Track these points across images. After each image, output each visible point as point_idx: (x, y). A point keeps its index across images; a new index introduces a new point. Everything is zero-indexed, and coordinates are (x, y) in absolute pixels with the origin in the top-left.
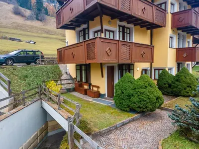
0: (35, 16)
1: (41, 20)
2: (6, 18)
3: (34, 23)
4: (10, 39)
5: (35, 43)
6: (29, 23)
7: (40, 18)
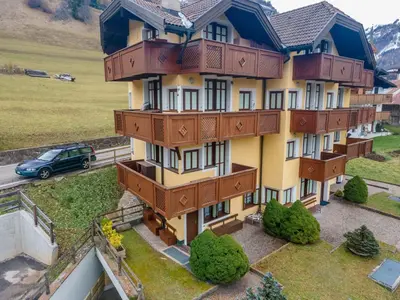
0: (70, 10)
1: (82, 20)
2: (14, 16)
3: (67, 25)
4: (28, 73)
5: (73, 80)
6: (58, 25)
7: (80, 15)
